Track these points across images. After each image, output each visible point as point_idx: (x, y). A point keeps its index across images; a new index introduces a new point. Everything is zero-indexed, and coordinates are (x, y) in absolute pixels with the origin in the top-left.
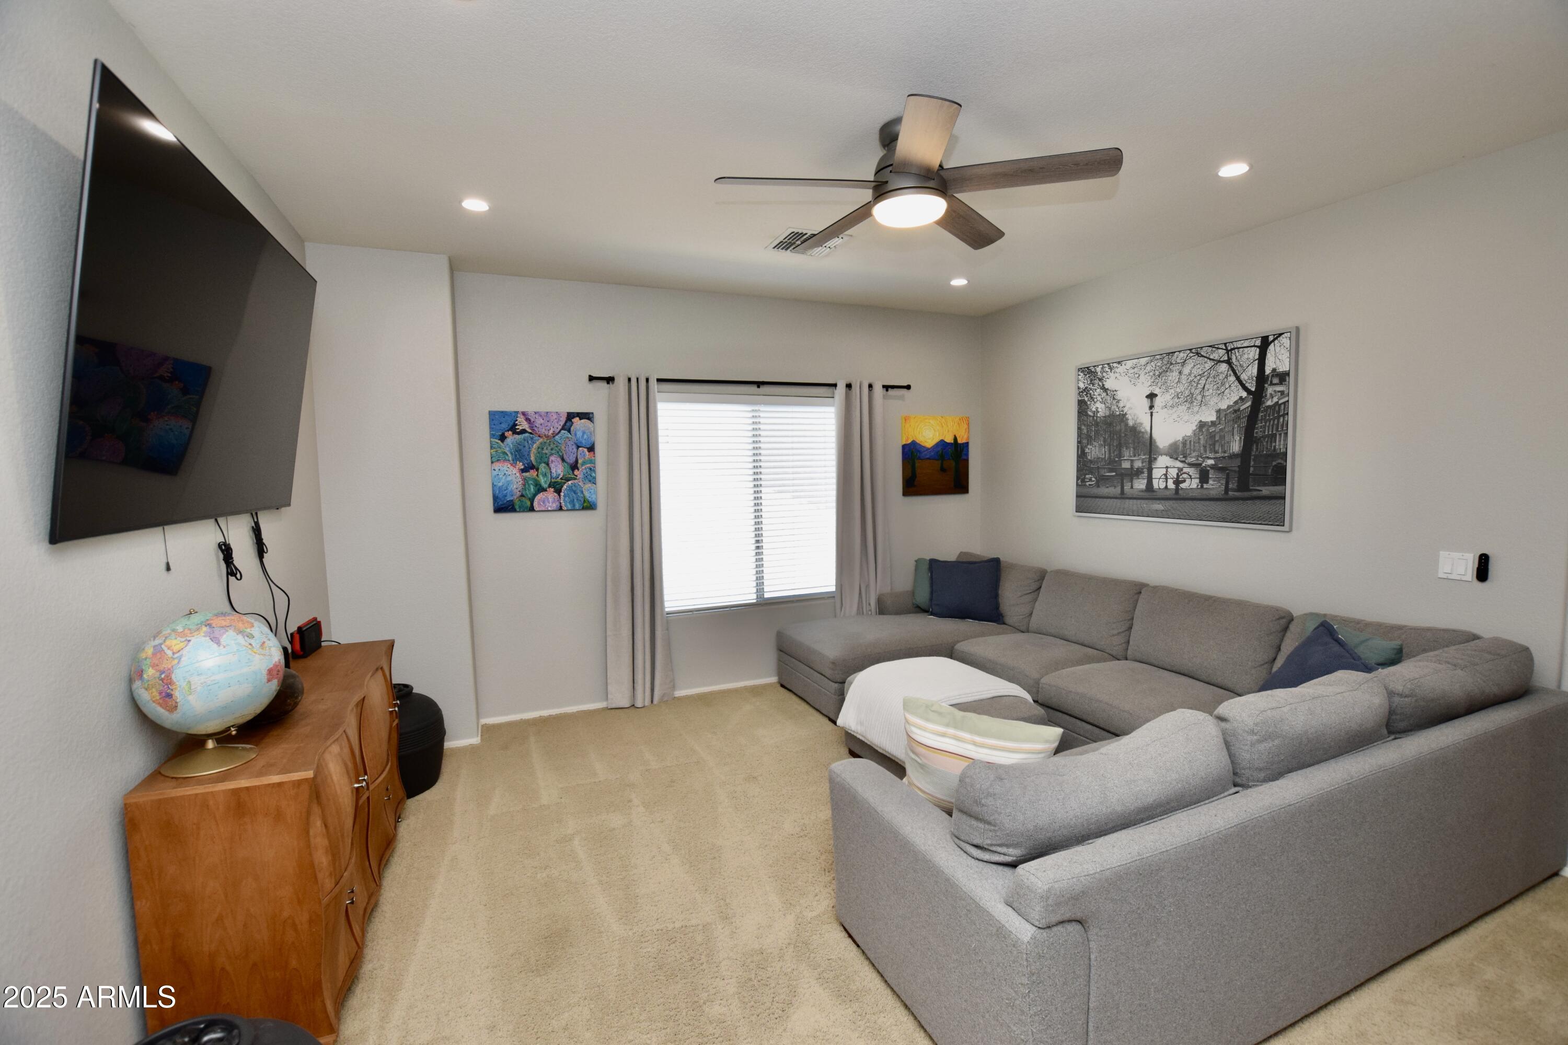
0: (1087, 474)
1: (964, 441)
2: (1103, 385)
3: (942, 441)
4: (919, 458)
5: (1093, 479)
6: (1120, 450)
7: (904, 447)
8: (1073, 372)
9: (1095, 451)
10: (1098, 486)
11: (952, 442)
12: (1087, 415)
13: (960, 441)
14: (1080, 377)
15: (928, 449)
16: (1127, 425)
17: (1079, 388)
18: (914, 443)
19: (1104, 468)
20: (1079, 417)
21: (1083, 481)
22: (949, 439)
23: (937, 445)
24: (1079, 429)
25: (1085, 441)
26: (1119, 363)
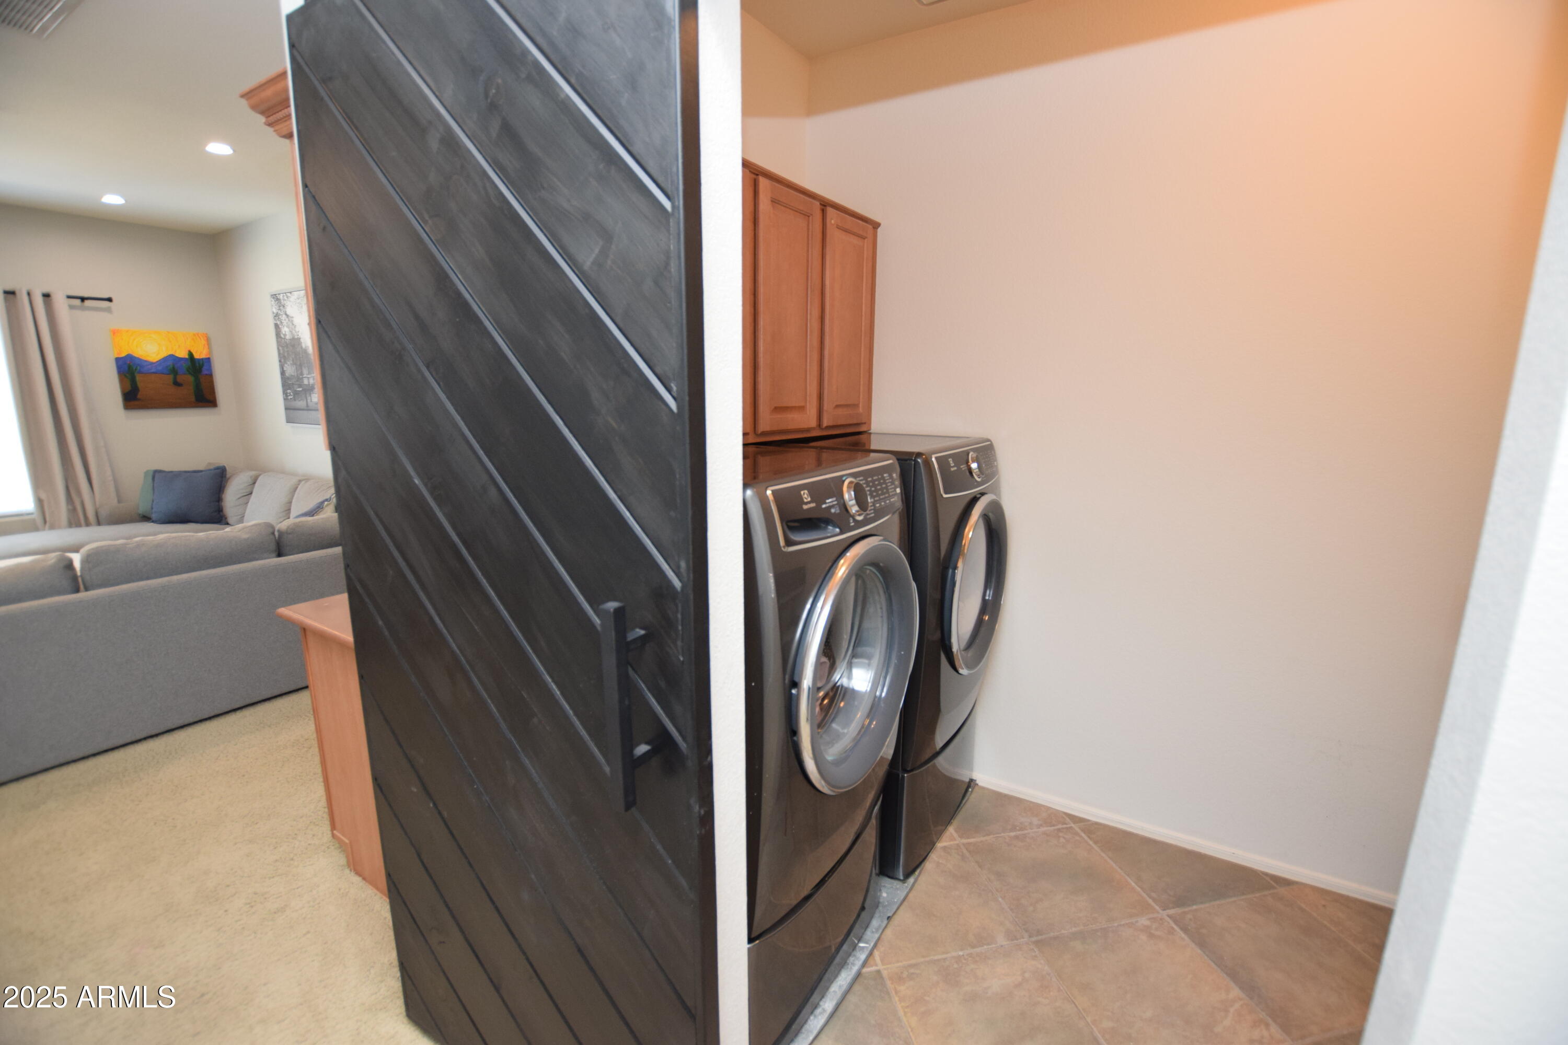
0: (288, 390)
1: (203, 356)
2: (286, 312)
3: (172, 356)
4: (140, 372)
5: (292, 394)
6: (301, 369)
7: (118, 360)
8: (269, 297)
9: (290, 370)
10: (295, 400)
11: (187, 357)
12: (281, 337)
13: (196, 356)
14: (273, 302)
15: (152, 363)
16: (302, 347)
17: (273, 313)
18: (130, 357)
19: (296, 384)
20: (277, 338)
21: (287, 396)
22: (182, 354)
23: (165, 359)
24: (278, 348)
25: (283, 361)
26: (290, 293)
